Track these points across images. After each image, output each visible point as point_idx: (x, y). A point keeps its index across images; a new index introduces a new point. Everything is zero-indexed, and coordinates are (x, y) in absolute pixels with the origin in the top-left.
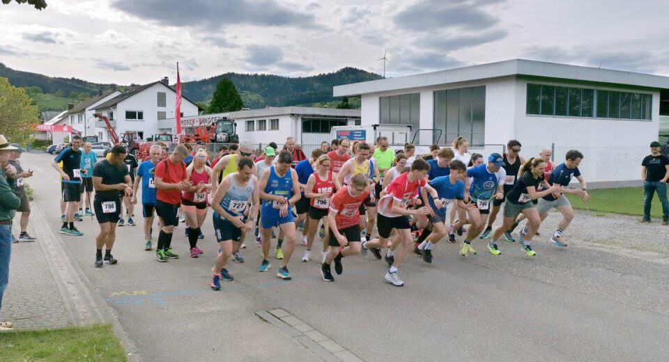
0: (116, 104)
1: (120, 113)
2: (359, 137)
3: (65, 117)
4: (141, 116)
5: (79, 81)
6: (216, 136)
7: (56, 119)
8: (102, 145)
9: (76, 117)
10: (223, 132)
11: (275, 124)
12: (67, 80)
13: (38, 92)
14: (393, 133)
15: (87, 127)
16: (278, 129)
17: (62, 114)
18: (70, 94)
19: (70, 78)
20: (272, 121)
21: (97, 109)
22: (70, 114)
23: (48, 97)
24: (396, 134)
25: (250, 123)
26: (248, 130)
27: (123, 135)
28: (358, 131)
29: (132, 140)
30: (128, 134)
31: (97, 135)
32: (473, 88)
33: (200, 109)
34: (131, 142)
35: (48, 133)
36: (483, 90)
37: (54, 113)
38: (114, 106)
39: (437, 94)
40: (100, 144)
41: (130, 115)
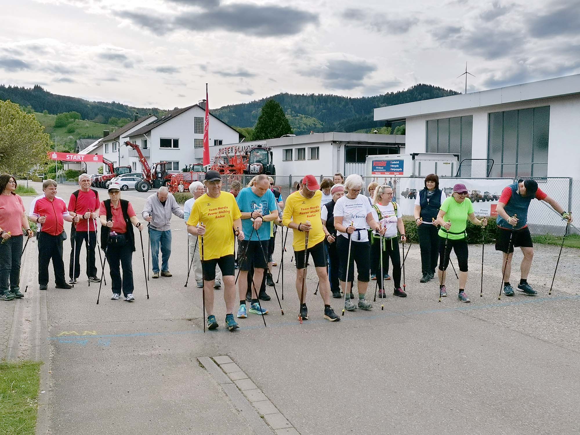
0: (150, 131)
1: (154, 140)
2: (397, 168)
3: (100, 146)
4: (176, 144)
5: (120, 106)
6: (249, 166)
7: (91, 148)
8: (135, 177)
9: (110, 145)
10: (257, 162)
11: (315, 152)
12: (107, 104)
13: (75, 118)
14: (436, 163)
15: (121, 156)
16: (318, 158)
17: (97, 142)
18: (110, 120)
19: (110, 102)
20: (313, 149)
21: (131, 137)
22: (105, 142)
23: (87, 123)
24: (440, 164)
25: (288, 152)
26: (286, 160)
27: (155, 166)
28: (396, 161)
29: (165, 171)
30: (161, 165)
31: (131, 165)
32: (534, 108)
33: (241, 136)
34: (163, 172)
35: (82, 163)
36: (546, 111)
37: (89, 140)
38: (148, 132)
39: (492, 117)
40: (133, 175)
41: (165, 143)
